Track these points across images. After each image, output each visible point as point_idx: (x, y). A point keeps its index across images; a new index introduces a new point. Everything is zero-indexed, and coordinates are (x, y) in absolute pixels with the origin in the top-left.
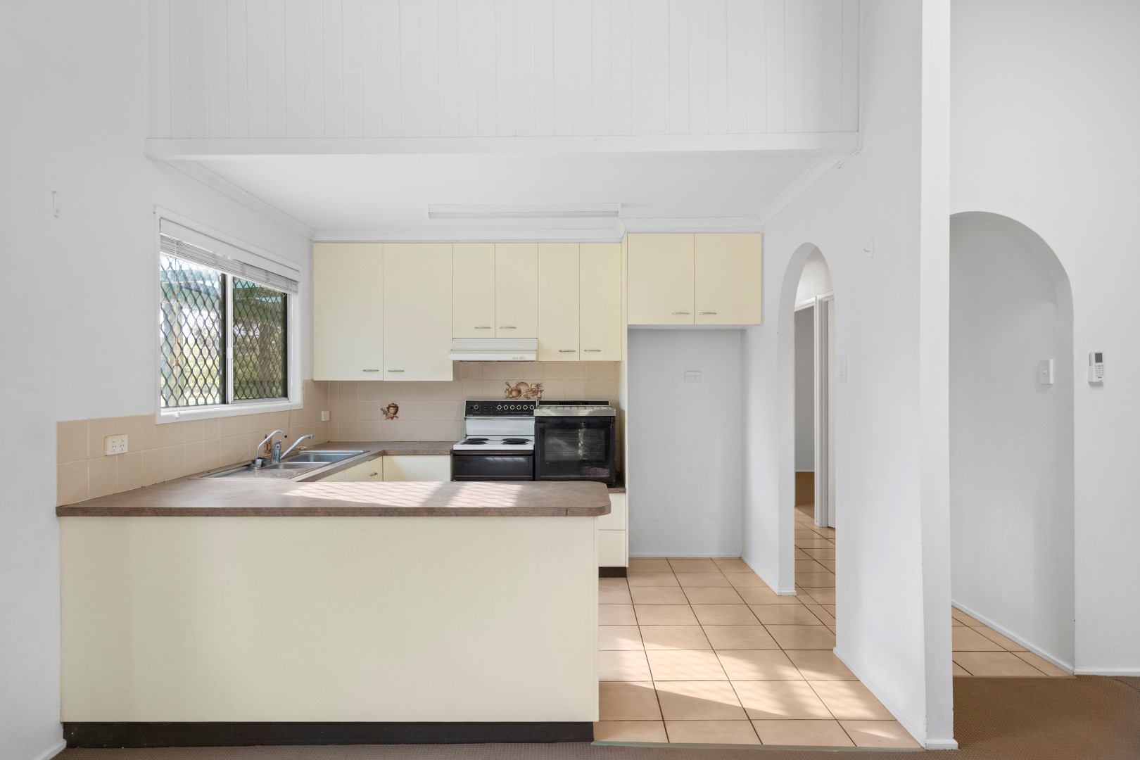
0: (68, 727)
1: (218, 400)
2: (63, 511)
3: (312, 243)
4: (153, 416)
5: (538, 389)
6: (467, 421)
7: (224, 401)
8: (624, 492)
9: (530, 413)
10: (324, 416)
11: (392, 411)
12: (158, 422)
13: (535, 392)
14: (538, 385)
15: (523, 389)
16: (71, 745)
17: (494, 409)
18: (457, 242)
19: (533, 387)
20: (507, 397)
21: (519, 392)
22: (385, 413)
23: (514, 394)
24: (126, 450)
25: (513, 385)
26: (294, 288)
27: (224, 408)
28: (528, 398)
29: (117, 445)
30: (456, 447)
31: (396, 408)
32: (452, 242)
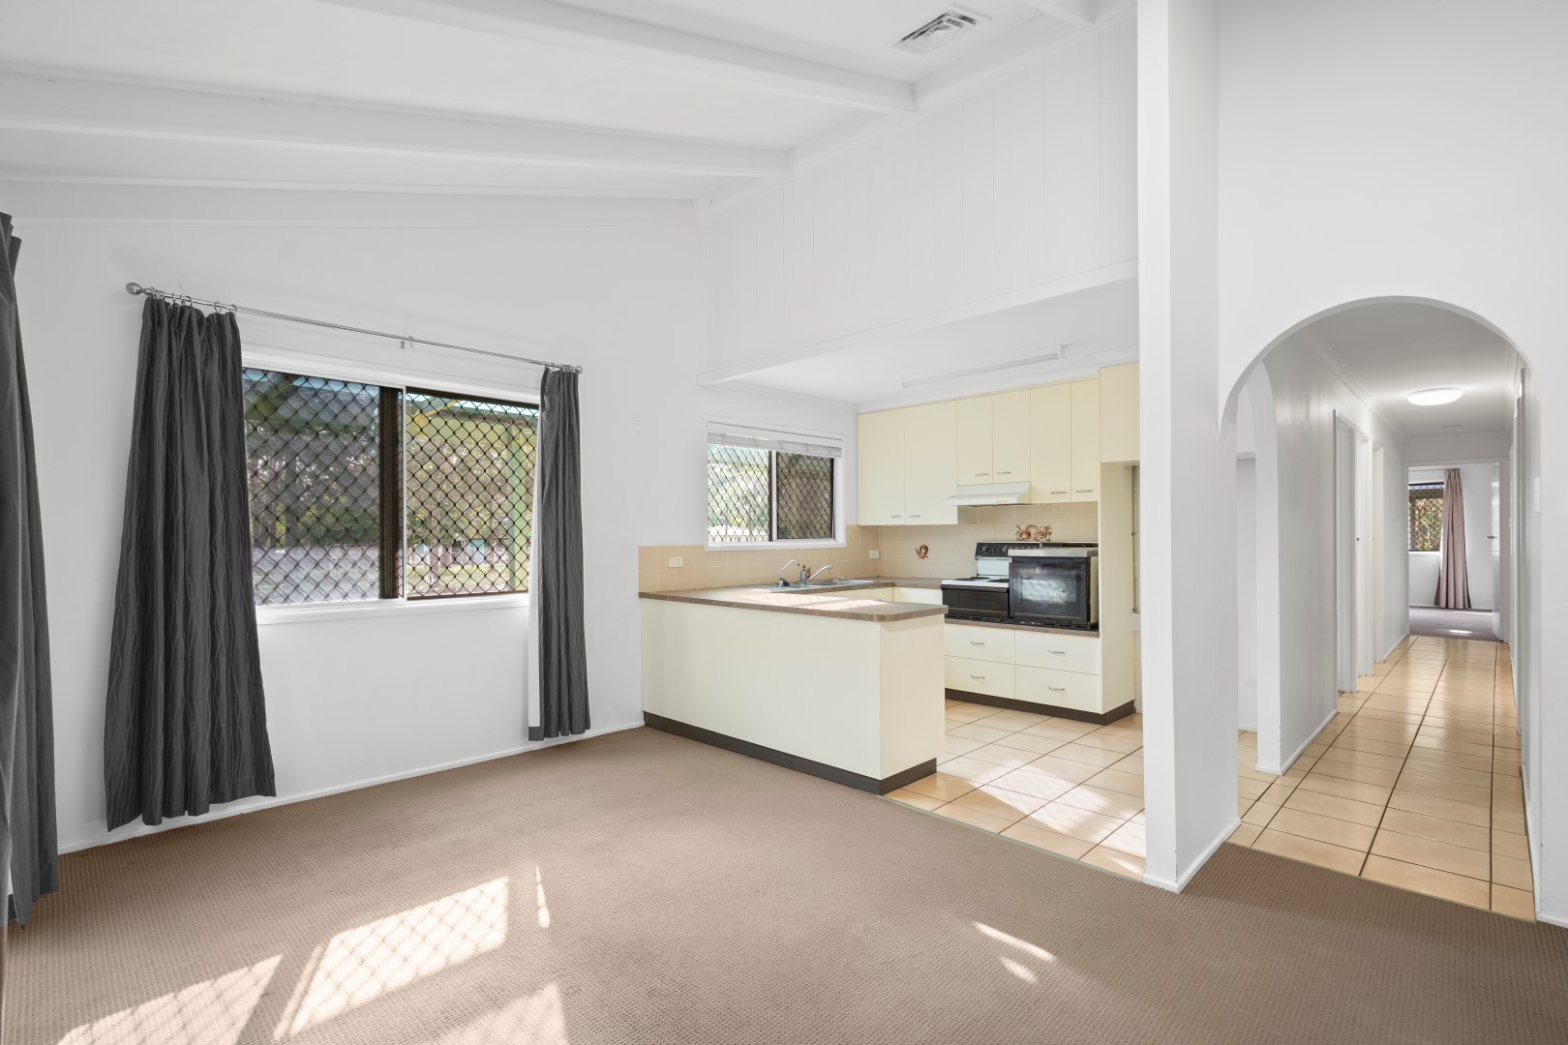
0: (646, 715)
1: (767, 537)
2: (642, 595)
3: (857, 415)
4: (703, 546)
5: (1046, 532)
6: (979, 561)
7: (771, 539)
8: (1098, 636)
9: (1005, 555)
10: (873, 554)
11: (923, 552)
12: (706, 550)
13: (1044, 535)
14: (1047, 528)
15: (1033, 531)
16: (647, 724)
17: (1001, 550)
18: (961, 398)
19: (1042, 529)
20: (1018, 540)
21: (1029, 534)
22: (919, 553)
23: (1024, 536)
24: (681, 565)
25: (1023, 528)
26: (838, 454)
27: (771, 543)
28: (1037, 540)
29: (676, 562)
30: (945, 582)
31: (926, 548)
32: (956, 399)
